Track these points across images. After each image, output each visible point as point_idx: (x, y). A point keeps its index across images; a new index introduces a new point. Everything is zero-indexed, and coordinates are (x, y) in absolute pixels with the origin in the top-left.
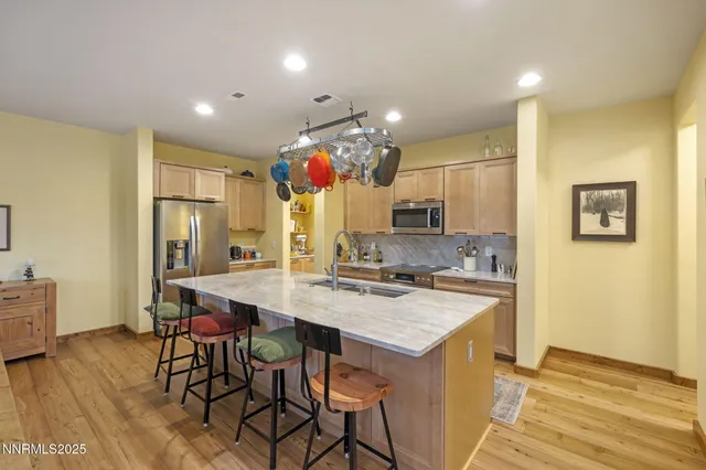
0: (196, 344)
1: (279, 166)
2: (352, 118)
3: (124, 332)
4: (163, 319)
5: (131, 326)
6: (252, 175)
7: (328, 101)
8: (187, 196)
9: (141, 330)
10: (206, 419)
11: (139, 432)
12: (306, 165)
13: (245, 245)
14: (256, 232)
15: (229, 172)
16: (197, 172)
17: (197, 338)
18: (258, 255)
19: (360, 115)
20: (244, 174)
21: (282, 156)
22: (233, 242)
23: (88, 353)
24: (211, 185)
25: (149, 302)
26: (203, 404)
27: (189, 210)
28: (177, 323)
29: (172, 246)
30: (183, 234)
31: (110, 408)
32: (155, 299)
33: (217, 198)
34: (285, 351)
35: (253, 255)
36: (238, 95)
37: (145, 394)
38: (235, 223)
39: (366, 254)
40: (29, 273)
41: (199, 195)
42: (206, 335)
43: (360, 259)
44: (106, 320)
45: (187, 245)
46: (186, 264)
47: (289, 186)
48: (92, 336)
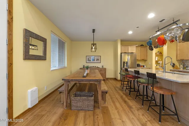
0: (128, 80)
1: (149, 42)
2: (174, 23)
3: (115, 79)
4: (122, 75)
5: (117, 78)
6: (143, 45)
7: (164, 21)
8: (127, 52)
9: (118, 79)
10: (130, 94)
11: (119, 93)
12: (157, 40)
13: (141, 64)
14: (145, 60)
15: (137, 45)
16: (129, 46)
17: (128, 79)
18: (145, 66)
19: (177, 21)
20: (141, 45)
21: (150, 39)
22: (138, 63)
23: (110, 81)
24: (133, 49)
25: (120, 72)
26: (129, 92)
27: (127, 55)
28: (124, 76)
29: (124, 63)
30: (126, 60)
31: (114, 89)
32: (121, 72)
33: (134, 52)
34: (146, 81)
35: (144, 66)
36: (138, 27)
37: (119, 88)
38: (138, 58)
39: (187, 67)
40: (103, 67)
41: (130, 52)
42: (130, 78)
43: (184, 69)
44: (113, 77)
45: (127, 62)
46: (127, 67)
47: (153, 47)
48: (111, 79)
